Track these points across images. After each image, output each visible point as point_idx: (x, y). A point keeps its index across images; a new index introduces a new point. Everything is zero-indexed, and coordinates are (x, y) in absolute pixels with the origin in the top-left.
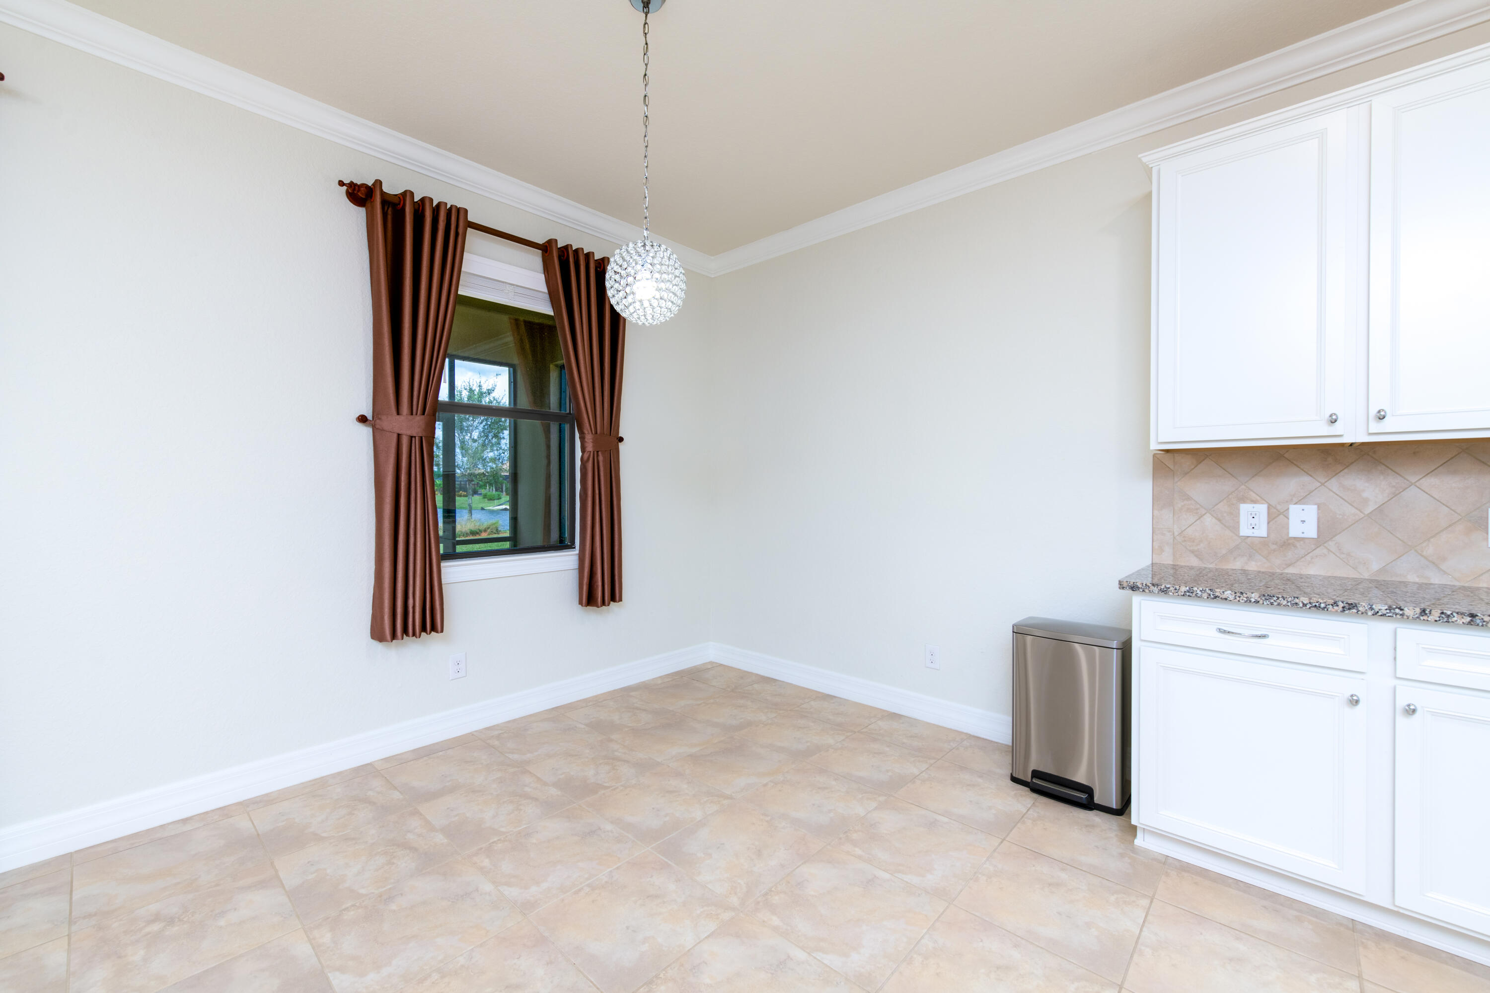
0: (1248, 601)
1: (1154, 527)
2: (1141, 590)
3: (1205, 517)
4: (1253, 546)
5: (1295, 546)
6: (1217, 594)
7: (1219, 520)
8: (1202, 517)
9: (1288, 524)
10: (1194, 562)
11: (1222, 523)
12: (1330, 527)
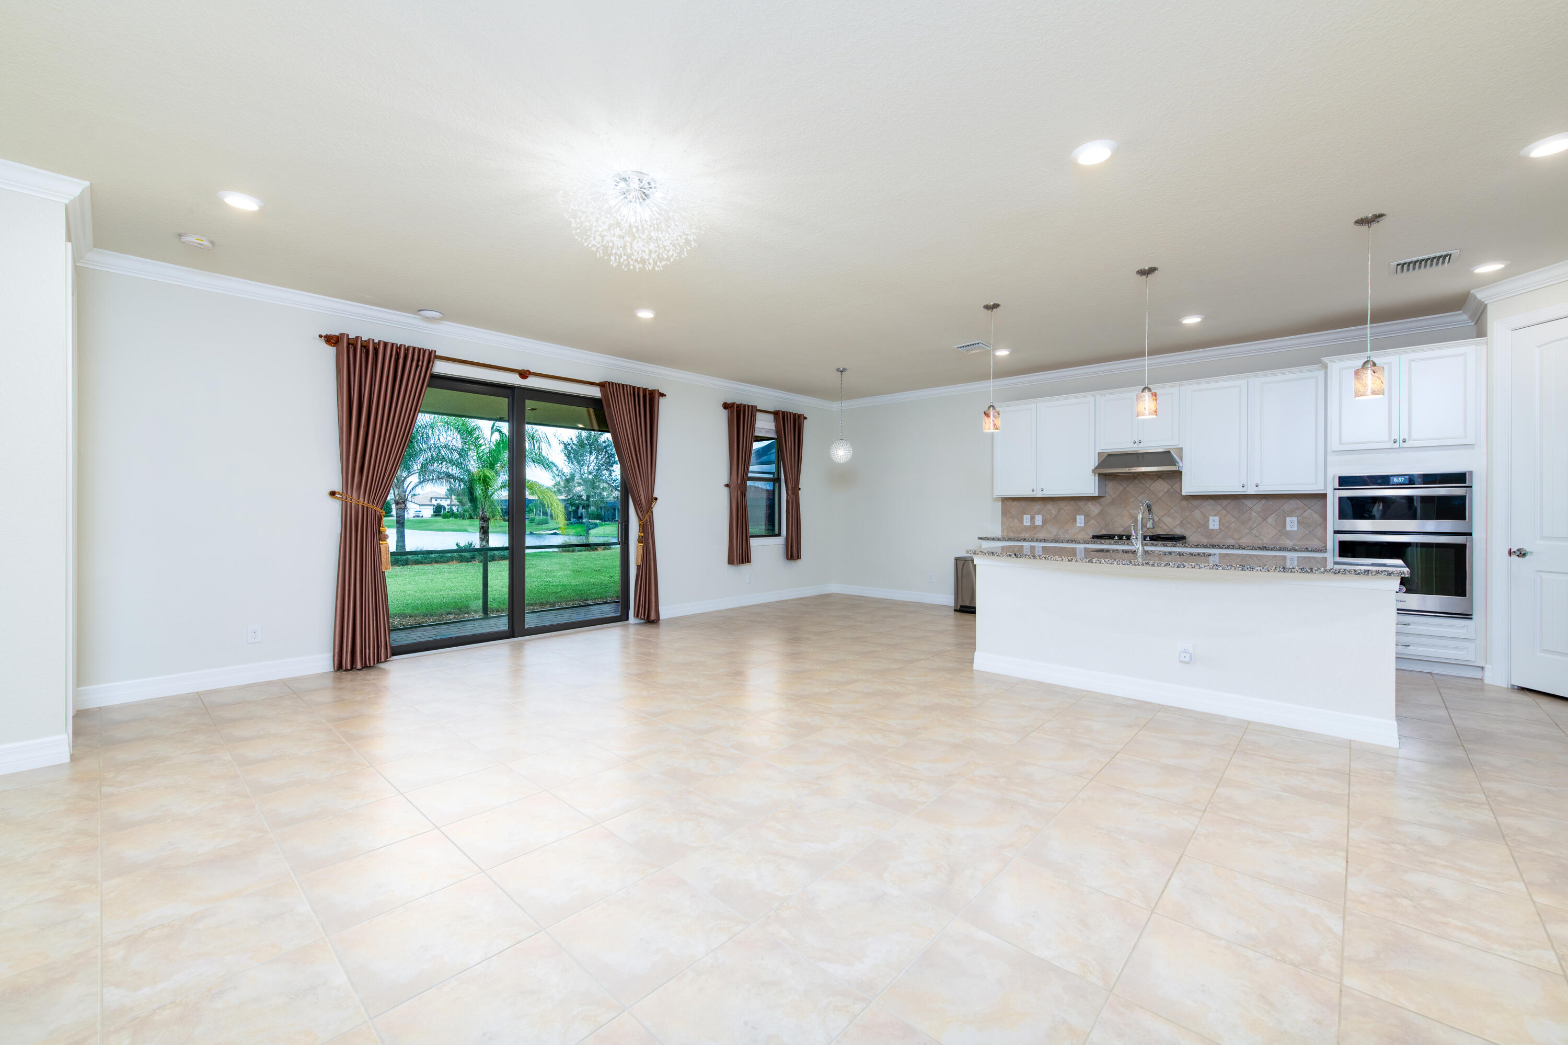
4: (1027, 529)
5: (1037, 528)
7: (1019, 520)
8: (1015, 519)
9: (1035, 520)
12: (1045, 522)
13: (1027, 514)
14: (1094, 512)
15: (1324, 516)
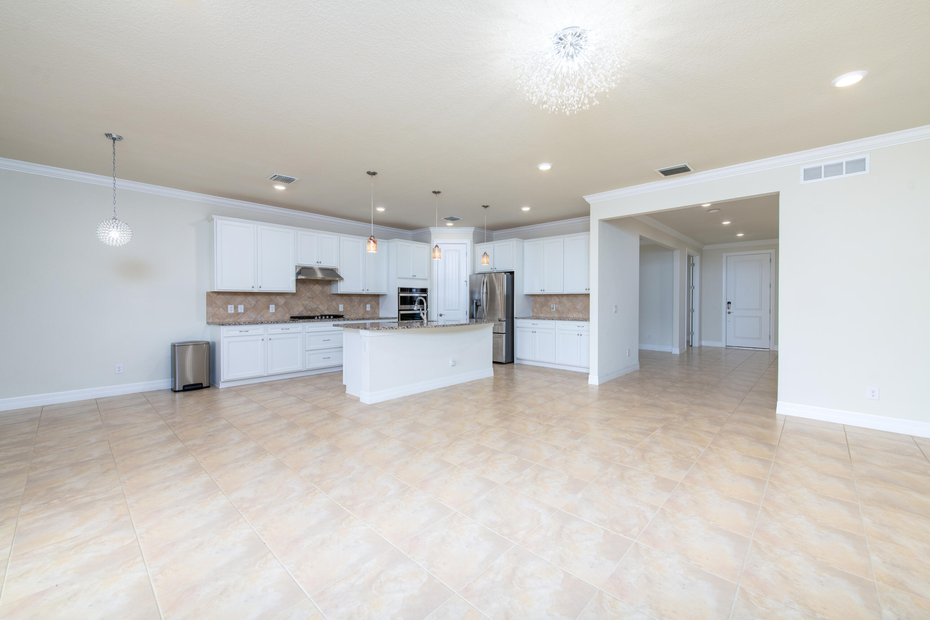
0: (246, 324)
1: (207, 312)
3: (220, 308)
4: (231, 315)
5: (239, 314)
9: (238, 309)
10: (218, 320)
11: (224, 310)
12: (246, 310)
13: (231, 304)
14: (281, 302)
15: (378, 304)
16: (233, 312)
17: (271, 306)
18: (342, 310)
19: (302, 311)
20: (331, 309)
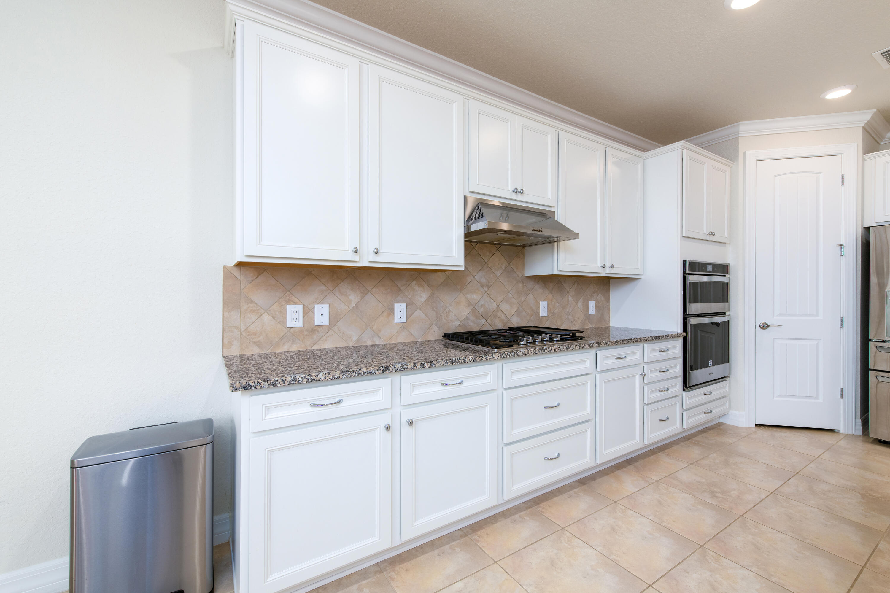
0: (333, 378)
1: (224, 326)
2: (253, 388)
3: (264, 315)
4: (294, 334)
5: (318, 331)
6: (313, 378)
7: (274, 317)
8: (261, 315)
9: (314, 317)
10: (256, 350)
11: (275, 319)
12: (334, 319)
13: (295, 303)
15: (608, 300)
16: (300, 324)
17: (397, 306)
18: (546, 314)
19: (467, 319)
20: (524, 313)
